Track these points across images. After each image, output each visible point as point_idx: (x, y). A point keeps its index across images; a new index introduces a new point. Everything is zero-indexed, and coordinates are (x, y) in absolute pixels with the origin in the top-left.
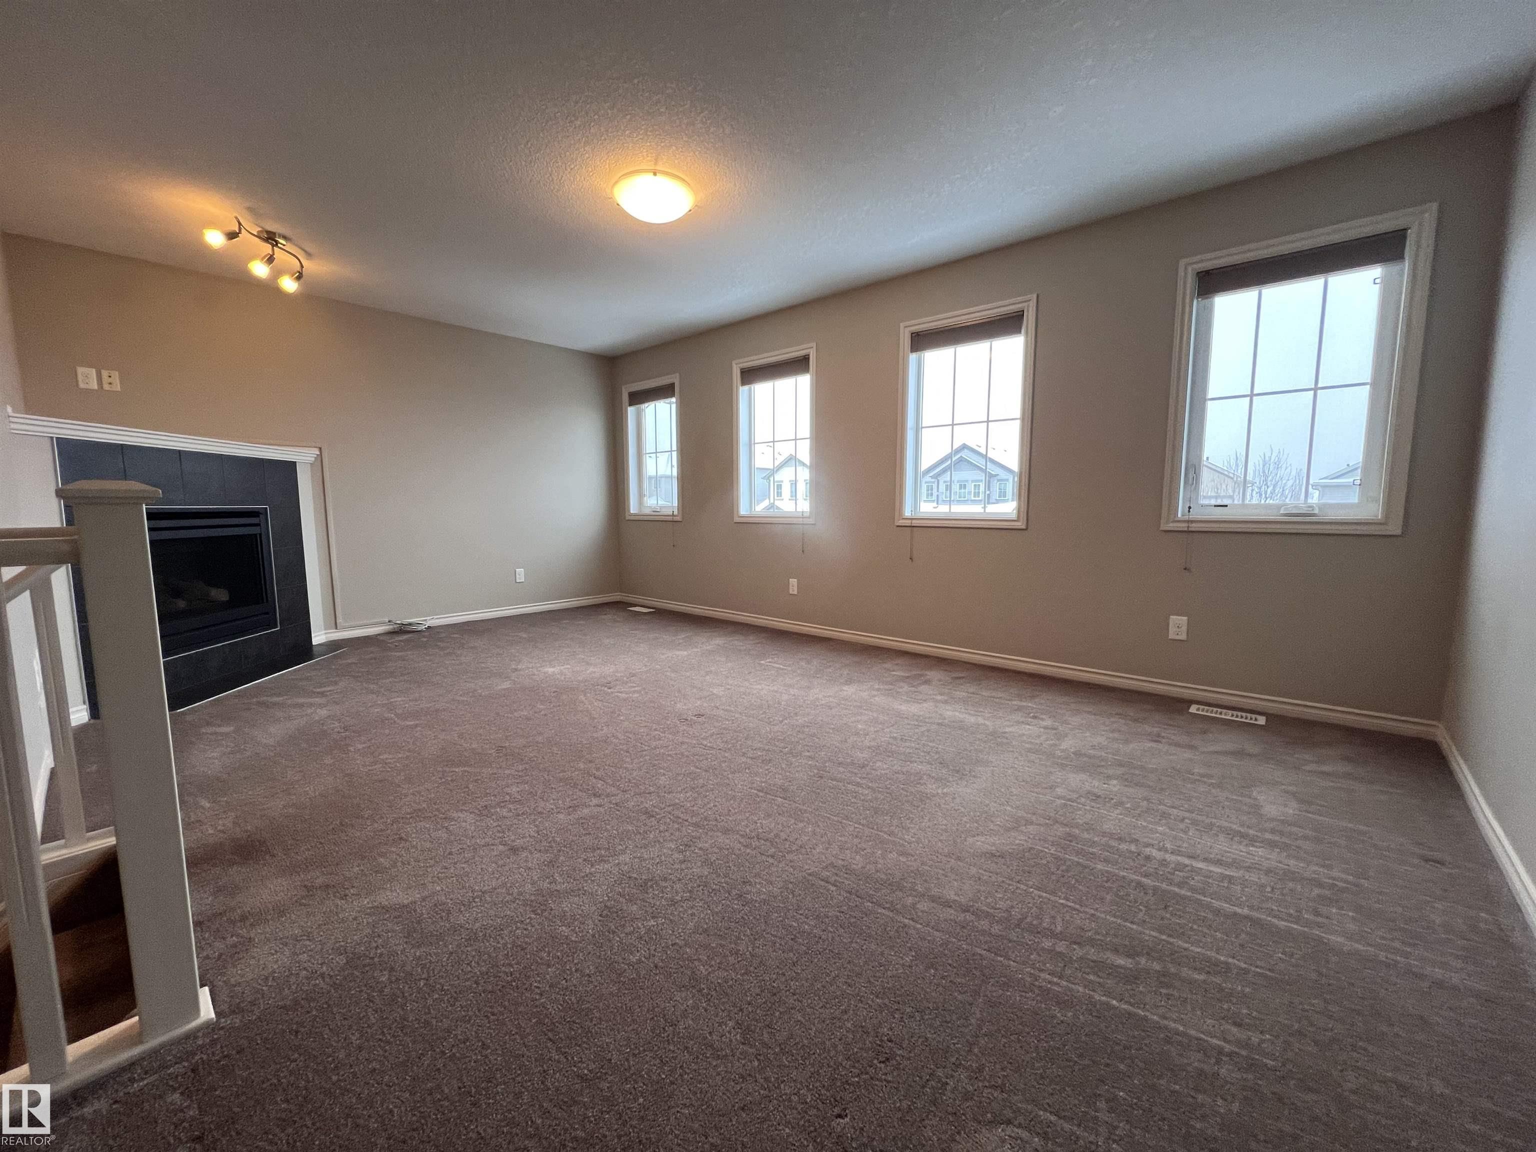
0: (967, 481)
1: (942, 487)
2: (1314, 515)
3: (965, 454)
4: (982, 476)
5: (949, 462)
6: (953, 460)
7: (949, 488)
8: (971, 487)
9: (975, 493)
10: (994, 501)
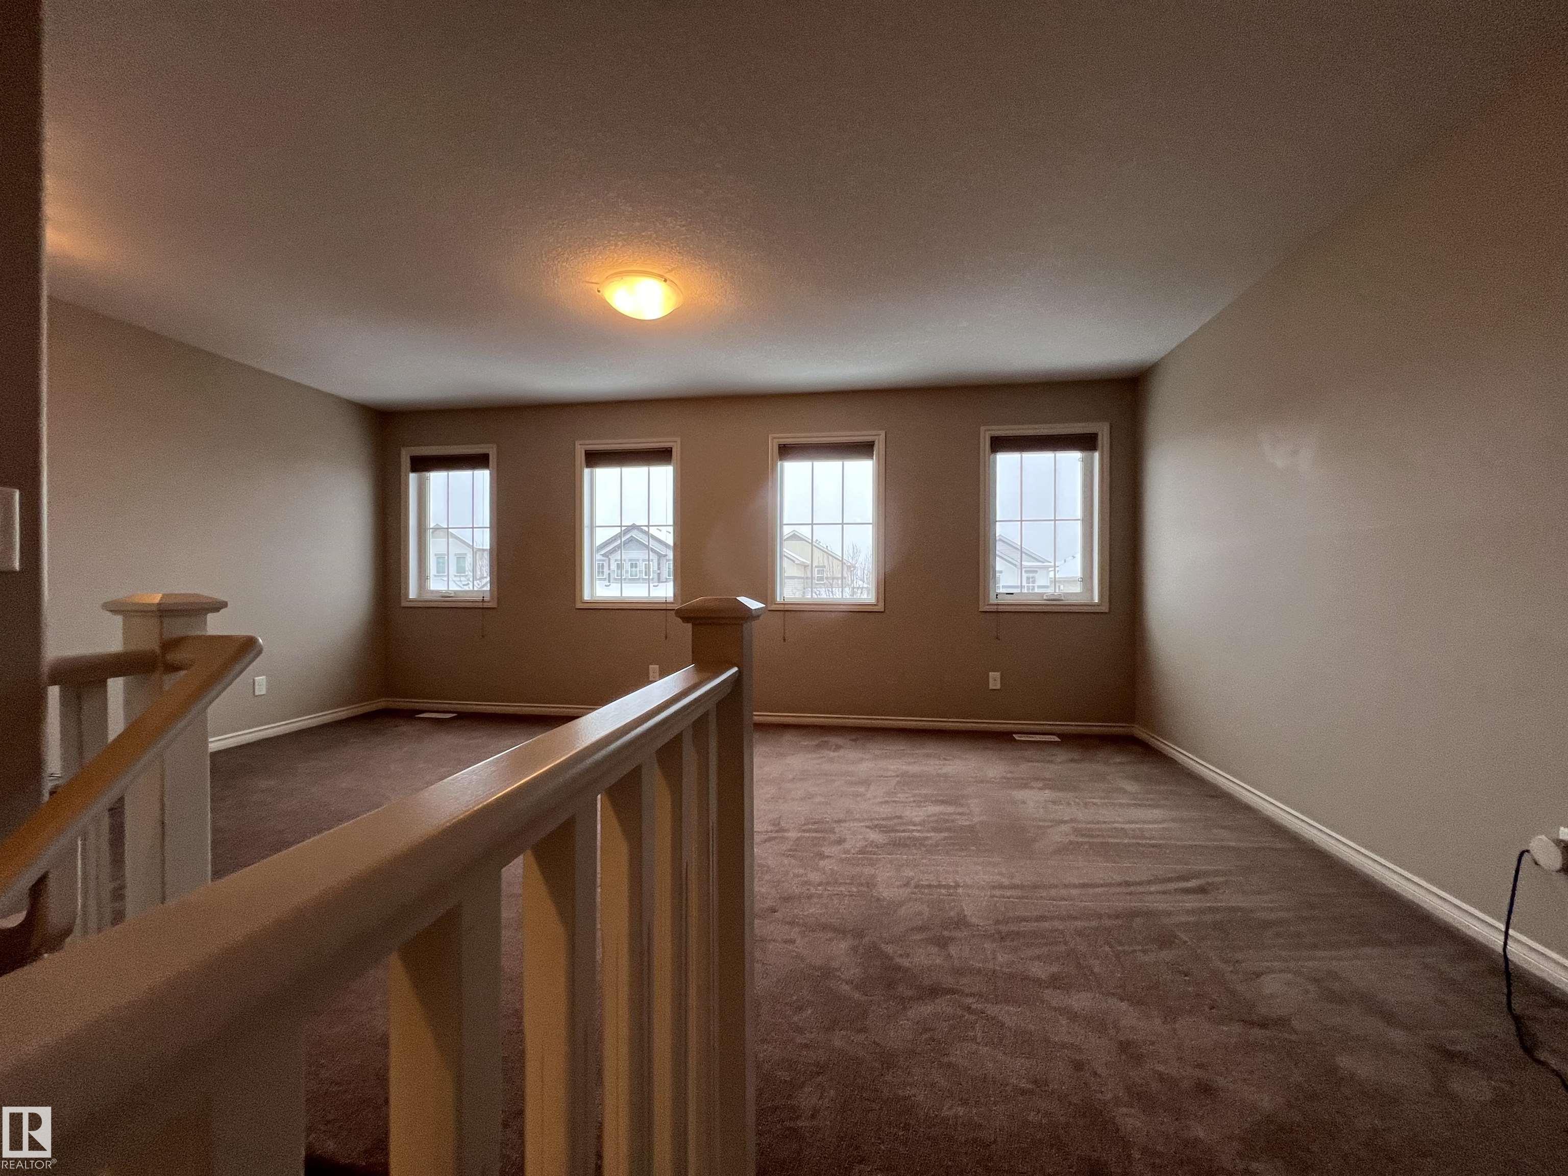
0: (638, 560)
1: (614, 566)
2: (1062, 600)
3: (634, 534)
4: (653, 556)
5: (619, 542)
6: (623, 540)
7: (620, 567)
8: (642, 566)
9: (646, 572)
10: (664, 580)
